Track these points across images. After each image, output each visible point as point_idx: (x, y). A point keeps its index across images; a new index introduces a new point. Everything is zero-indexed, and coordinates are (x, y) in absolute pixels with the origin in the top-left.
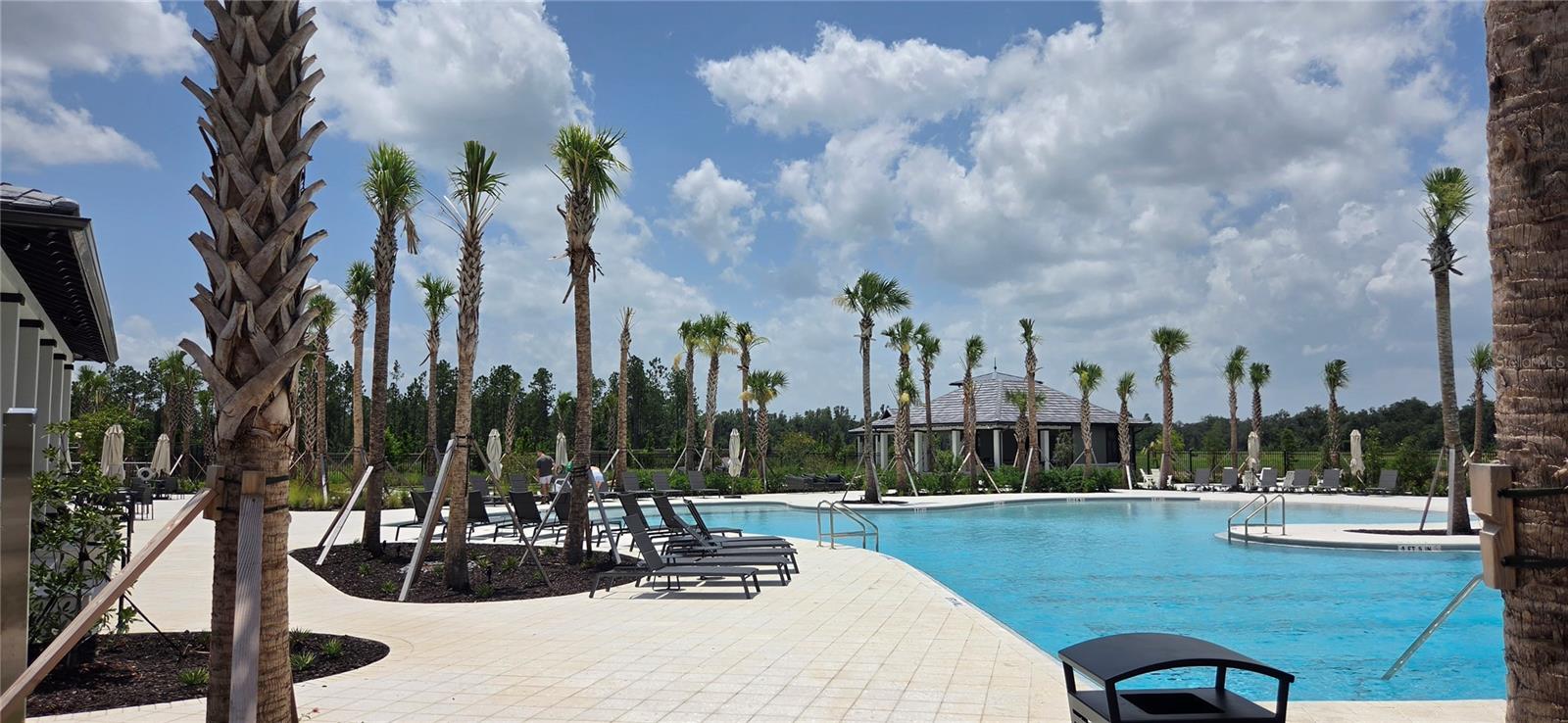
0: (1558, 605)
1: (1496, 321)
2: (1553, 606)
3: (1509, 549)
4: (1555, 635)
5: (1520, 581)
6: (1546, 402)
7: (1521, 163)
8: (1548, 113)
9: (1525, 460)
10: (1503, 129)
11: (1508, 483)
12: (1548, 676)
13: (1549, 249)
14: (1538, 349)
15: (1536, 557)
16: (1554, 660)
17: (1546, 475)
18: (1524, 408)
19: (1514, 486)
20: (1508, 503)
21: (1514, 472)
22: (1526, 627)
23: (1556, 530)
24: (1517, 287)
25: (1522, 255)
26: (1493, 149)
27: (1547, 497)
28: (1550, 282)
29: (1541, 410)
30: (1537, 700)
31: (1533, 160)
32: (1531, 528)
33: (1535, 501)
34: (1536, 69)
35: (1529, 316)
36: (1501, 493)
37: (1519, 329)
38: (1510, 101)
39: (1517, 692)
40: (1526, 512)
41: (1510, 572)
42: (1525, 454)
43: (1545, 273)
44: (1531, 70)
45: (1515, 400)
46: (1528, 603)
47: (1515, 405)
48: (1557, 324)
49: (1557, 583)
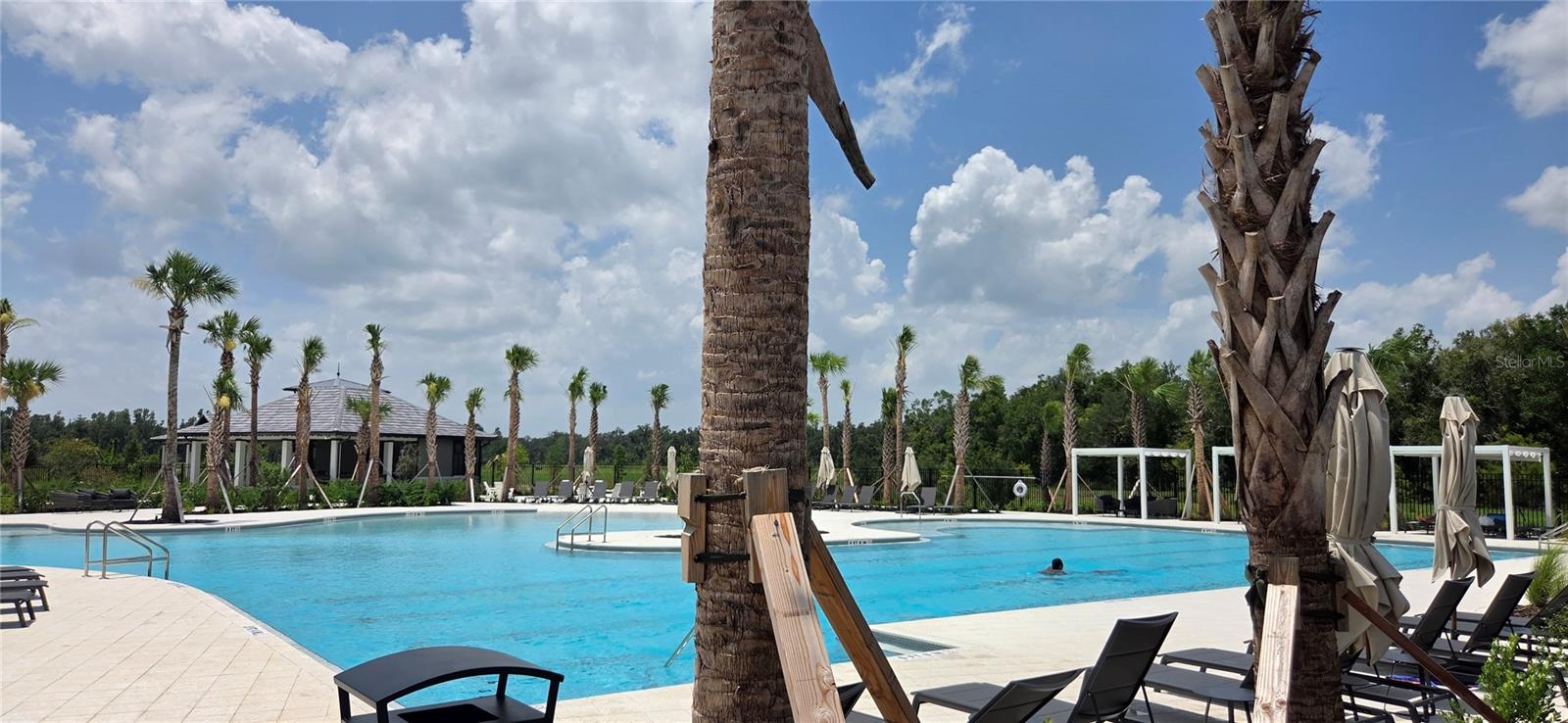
0: (731, 594)
1: (704, 350)
2: (728, 595)
3: (701, 548)
4: (728, 620)
5: (706, 576)
6: (733, 421)
7: (726, 216)
8: (746, 177)
9: (716, 470)
10: (716, 185)
11: (703, 490)
12: (721, 655)
13: (741, 292)
14: (730, 376)
15: (719, 553)
16: (726, 641)
17: (729, 482)
18: (718, 426)
19: (707, 492)
20: (702, 507)
21: (708, 481)
22: (709, 615)
23: (734, 529)
24: (718, 322)
25: (723, 295)
26: (709, 202)
27: (729, 502)
28: (741, 320)
29: (729, 427)
30: (713, 678)
31: (734, 216)
32: (717, 529)
33: (719, 506)
34: (741, 139)
35: (726, 347)
36: (698, 499)
37: (718, 358)
38: (722, 162)
39: (700, 672)
40: (714, 515)
41: (700, 567)
42: (716, 464)
43: (737, 312)
44: (737, 139)
45: (713, 418)
46: (712, 594)
47: (712, 422)
48: (743, 355)
49: (732, 575)
